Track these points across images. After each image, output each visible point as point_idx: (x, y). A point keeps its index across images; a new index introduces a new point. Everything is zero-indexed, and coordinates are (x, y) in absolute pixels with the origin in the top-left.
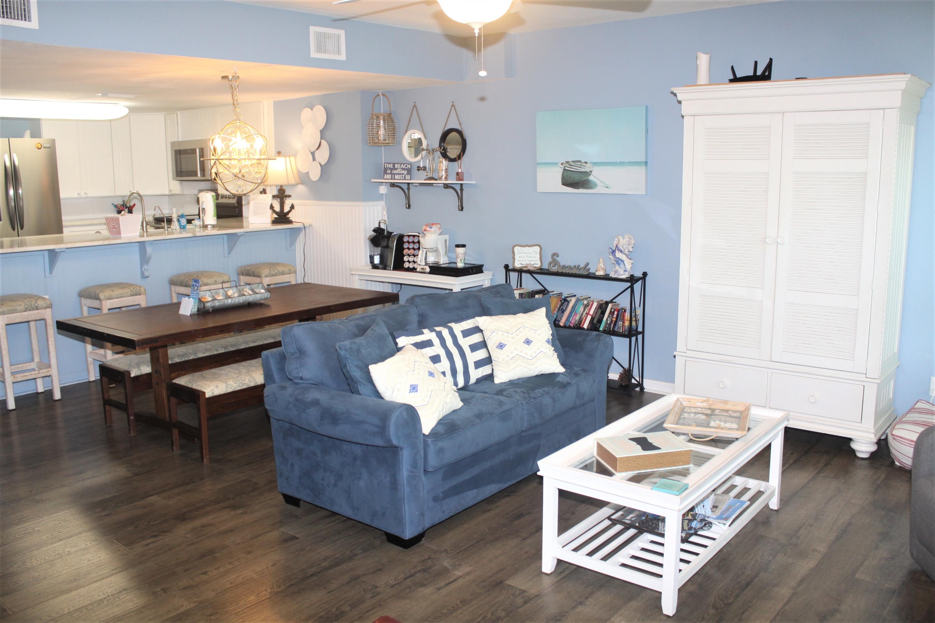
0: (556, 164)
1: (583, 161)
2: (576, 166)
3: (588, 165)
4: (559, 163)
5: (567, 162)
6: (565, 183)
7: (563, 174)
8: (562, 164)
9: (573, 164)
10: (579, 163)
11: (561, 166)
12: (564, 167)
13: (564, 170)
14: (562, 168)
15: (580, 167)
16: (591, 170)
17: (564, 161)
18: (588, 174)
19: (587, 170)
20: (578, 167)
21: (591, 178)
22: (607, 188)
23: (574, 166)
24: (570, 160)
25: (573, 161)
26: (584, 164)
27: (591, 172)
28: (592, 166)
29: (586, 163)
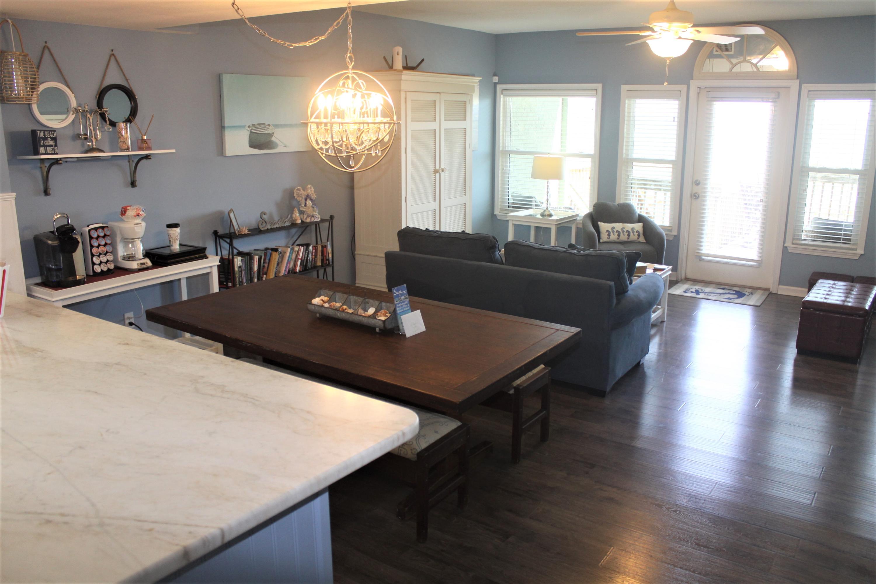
0: (244, 127)
1: (267, 124)
2: (261, 129)
3: (271, 127)
4: (245, 126)
5: (253, 125)
6: (253, 145)
7: (250, 137)
8: (249, 127)
9: (258, 127)
10: (263, 126)
11: (248, 129)
12: (251, 130)
13: (251, 132)
14: (248, 131)
15: (265, 129)
16: (273, 132)
17: (250, 124)
18: (271, 135)
19: (270, 132)
20: (263, 129)
21: (273, 139)
22: (286, 147)
23: (259, 128)
24: (256, 123)
25: (258, 124)
26: (267, 127)
27: (273, 133)
28: (273, 128)
29: (269, 125)
